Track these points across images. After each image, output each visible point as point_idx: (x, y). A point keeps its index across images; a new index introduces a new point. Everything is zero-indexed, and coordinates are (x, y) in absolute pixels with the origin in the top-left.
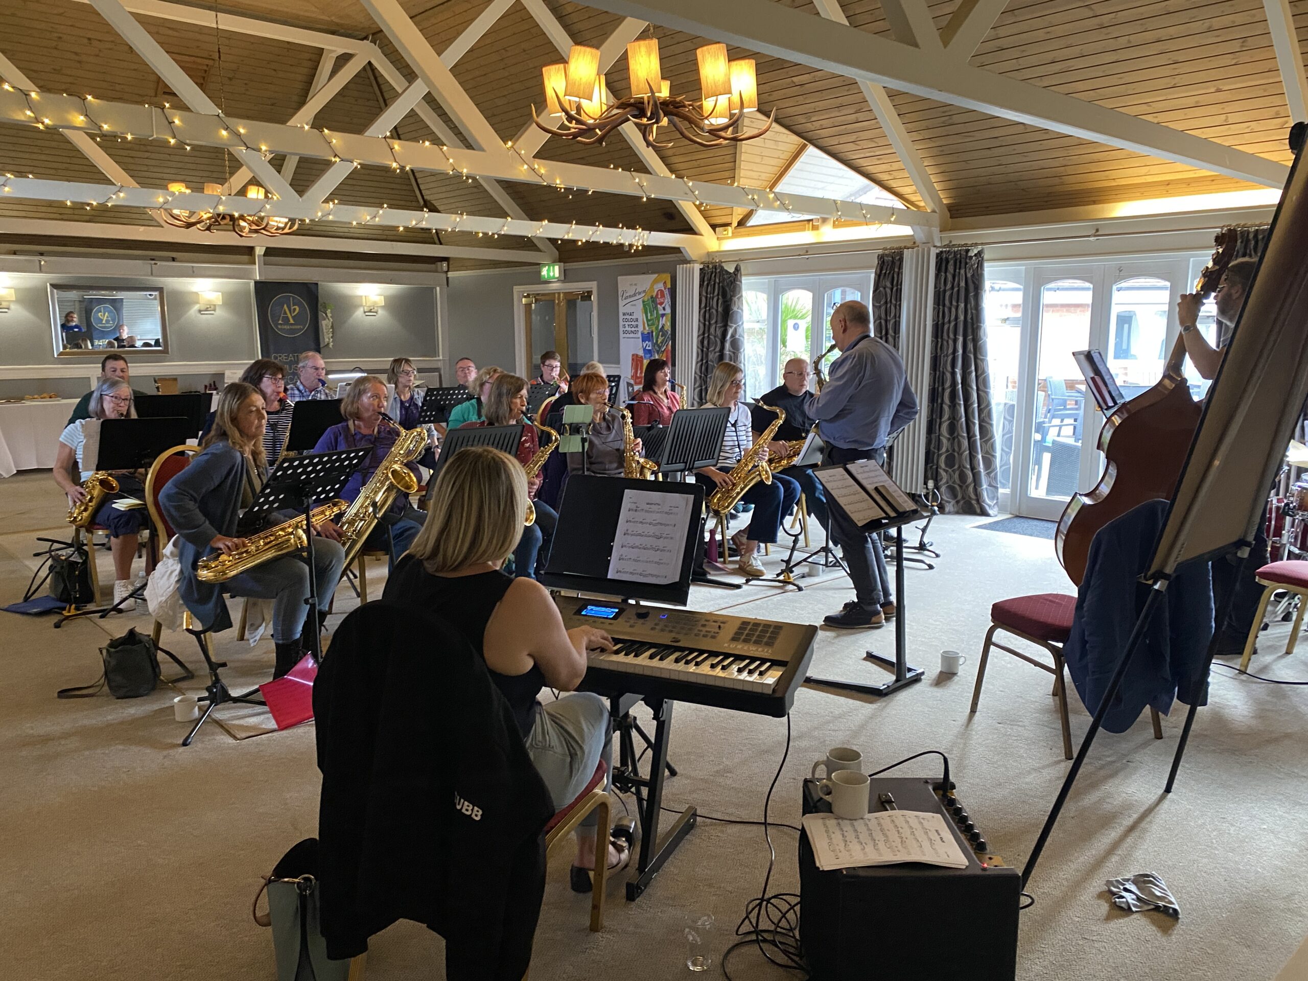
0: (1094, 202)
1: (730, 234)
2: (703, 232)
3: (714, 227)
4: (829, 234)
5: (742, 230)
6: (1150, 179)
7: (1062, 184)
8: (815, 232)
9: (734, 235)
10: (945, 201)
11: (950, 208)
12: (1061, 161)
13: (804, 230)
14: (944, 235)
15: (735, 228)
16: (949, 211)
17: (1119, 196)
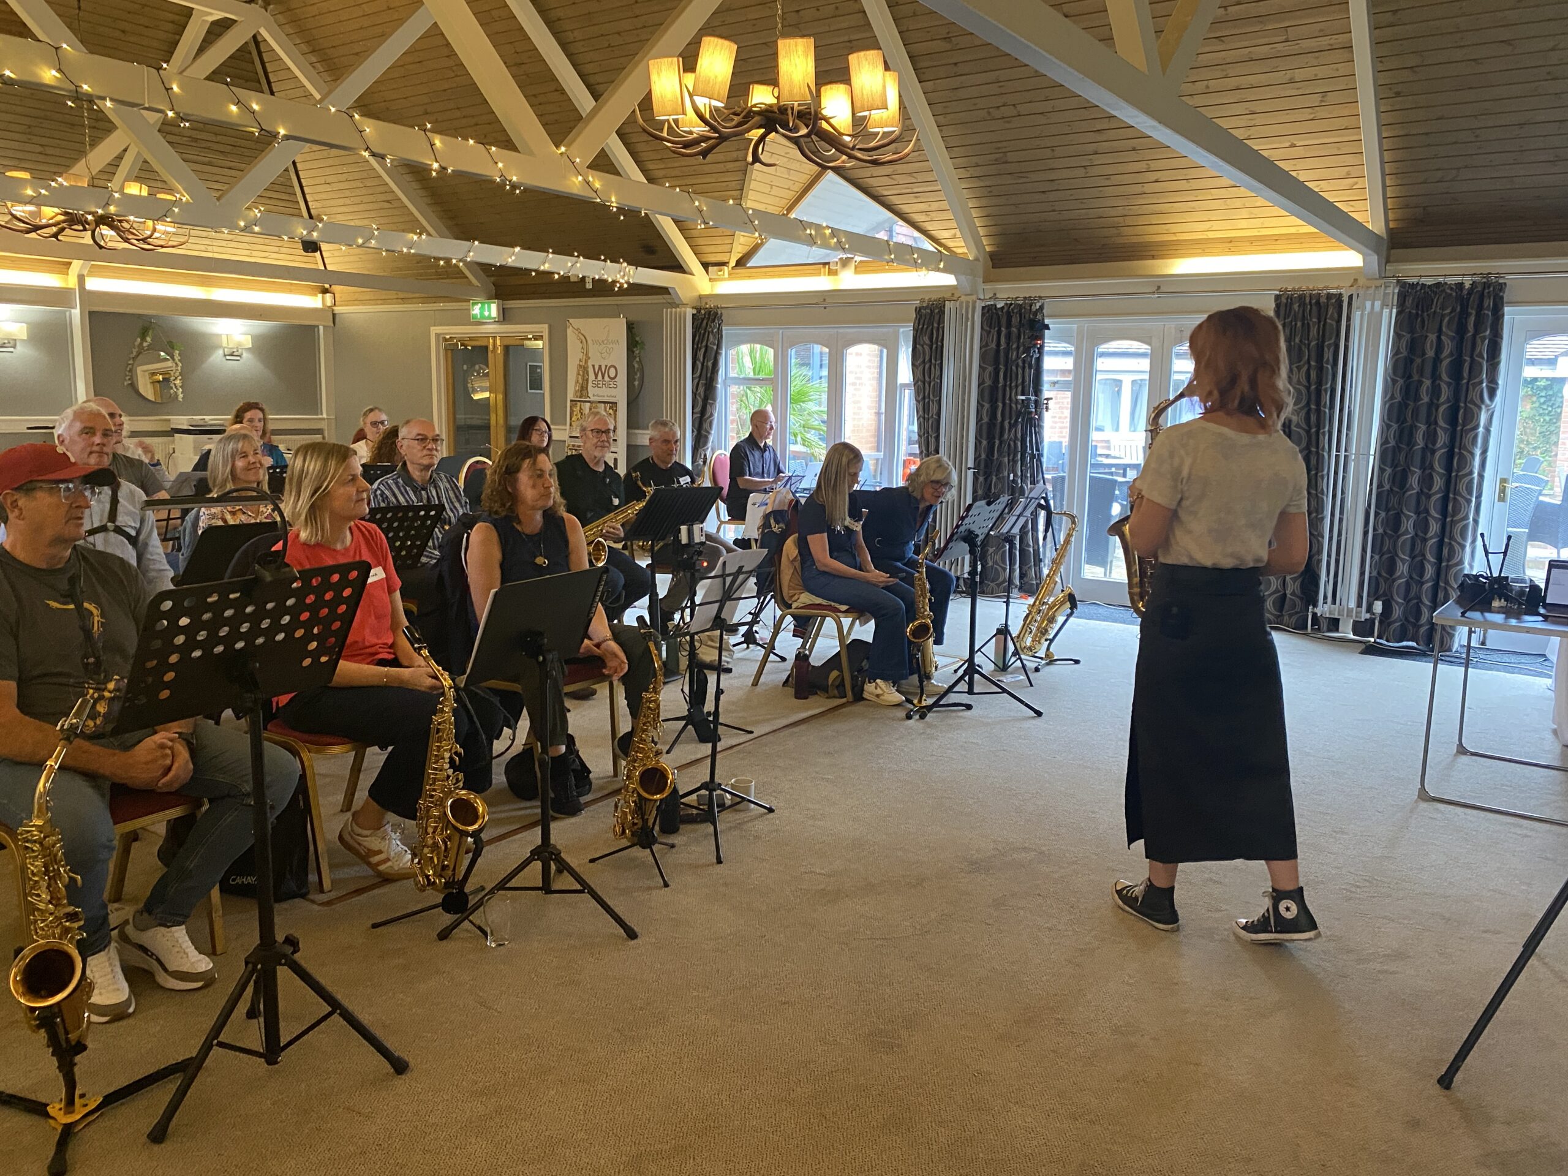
0: (1153, 257)
1: (726, 275)
2: (694, 271)
3: (706, 266)
4: (849, 280)
5: (740, 271)
6: (1211, 235)
7: (1119, 235)
8: (832, 278)
9: (731, 276)
10: (988, 249)
11: (993, 256)
12: (1120, 211)
13: (819, 274)
14: (988, 286)
15: (733, 268)
16: (992, 260)
17: (1179, 252)
